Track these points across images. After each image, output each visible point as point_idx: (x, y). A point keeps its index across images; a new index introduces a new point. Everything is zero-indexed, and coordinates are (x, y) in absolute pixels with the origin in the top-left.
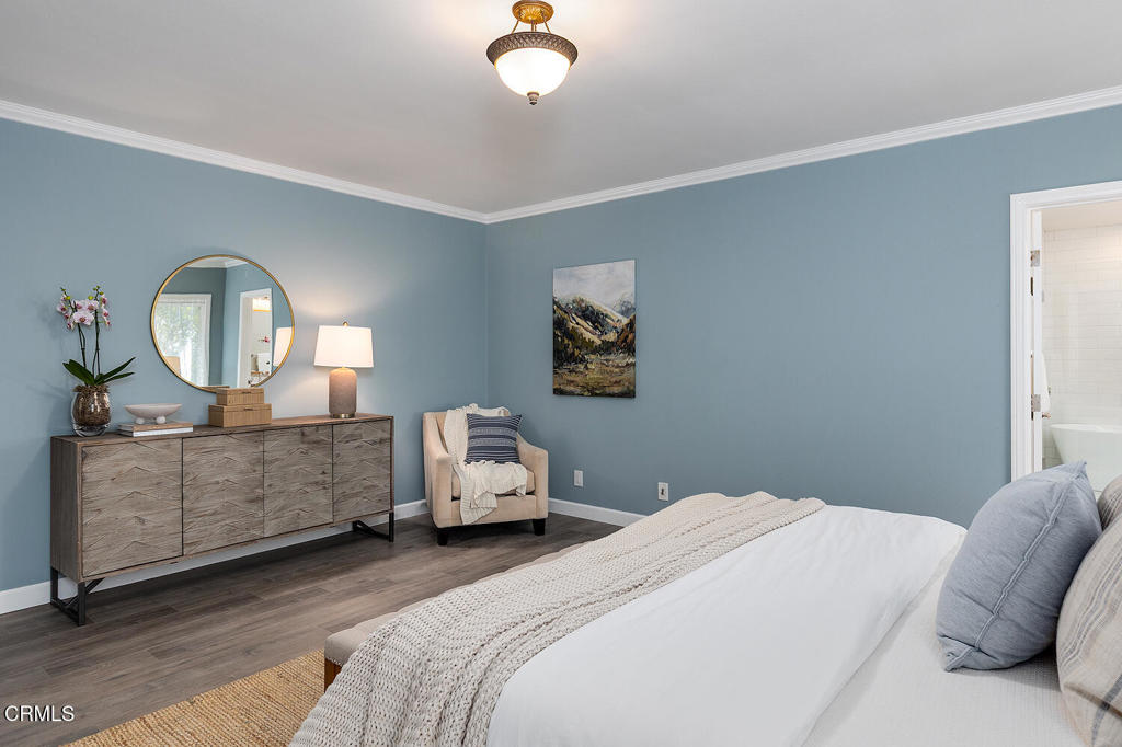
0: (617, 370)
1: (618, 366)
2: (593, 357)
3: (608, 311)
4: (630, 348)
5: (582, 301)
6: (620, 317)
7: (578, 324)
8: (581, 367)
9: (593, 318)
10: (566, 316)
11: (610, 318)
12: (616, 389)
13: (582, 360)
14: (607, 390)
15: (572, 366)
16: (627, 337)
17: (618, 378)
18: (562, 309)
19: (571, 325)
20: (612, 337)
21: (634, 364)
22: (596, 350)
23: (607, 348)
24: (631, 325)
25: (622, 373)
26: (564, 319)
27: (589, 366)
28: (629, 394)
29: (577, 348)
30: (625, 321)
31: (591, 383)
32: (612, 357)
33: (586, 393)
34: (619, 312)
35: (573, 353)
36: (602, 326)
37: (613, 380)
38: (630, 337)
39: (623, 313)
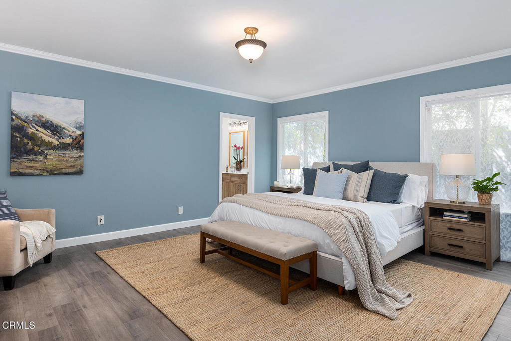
0: (72, 159)
1: (73, 157)
2: (51, 151)
3: (65, 125)
4: (81, 148)
5: (43, 117)
6: (75, 130)
7: (37, 130)
8: (41, 158)
9: (52, 128)
10: (26, 124)
11: (66, 130)
12: (71, 170)
13: (41, 153)
14: (64, 171)
15: (31, 157)
16: (80, 141)
17: (73, 164)
18: (21, 119)
19: (30, 131)
20: (68, 140)
21: (83, 156)
22: (54, 148)
23: (64, 147)
24: (82, 135)
25: (76, 161)
26: (23, 126)
27: (48, 157)
28: (80, 172)
29: (37, 146)
30: (78, 133)
31: (50, 168)
32: (68, 152)
33: (45, 174)
34: (74, 127)
35: (33, 149)
36: (60, 134)
37: (69, 165)
38: (82, 141)
39: (77, 128)
